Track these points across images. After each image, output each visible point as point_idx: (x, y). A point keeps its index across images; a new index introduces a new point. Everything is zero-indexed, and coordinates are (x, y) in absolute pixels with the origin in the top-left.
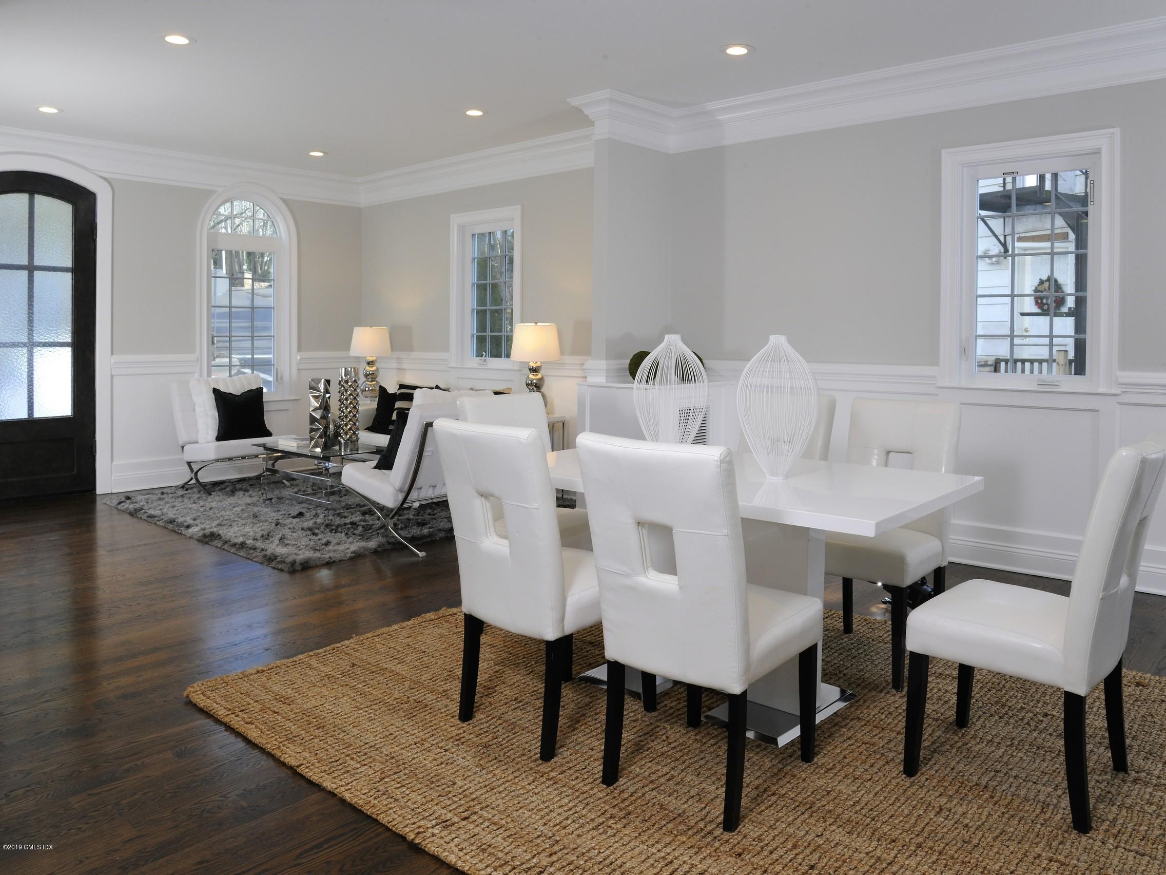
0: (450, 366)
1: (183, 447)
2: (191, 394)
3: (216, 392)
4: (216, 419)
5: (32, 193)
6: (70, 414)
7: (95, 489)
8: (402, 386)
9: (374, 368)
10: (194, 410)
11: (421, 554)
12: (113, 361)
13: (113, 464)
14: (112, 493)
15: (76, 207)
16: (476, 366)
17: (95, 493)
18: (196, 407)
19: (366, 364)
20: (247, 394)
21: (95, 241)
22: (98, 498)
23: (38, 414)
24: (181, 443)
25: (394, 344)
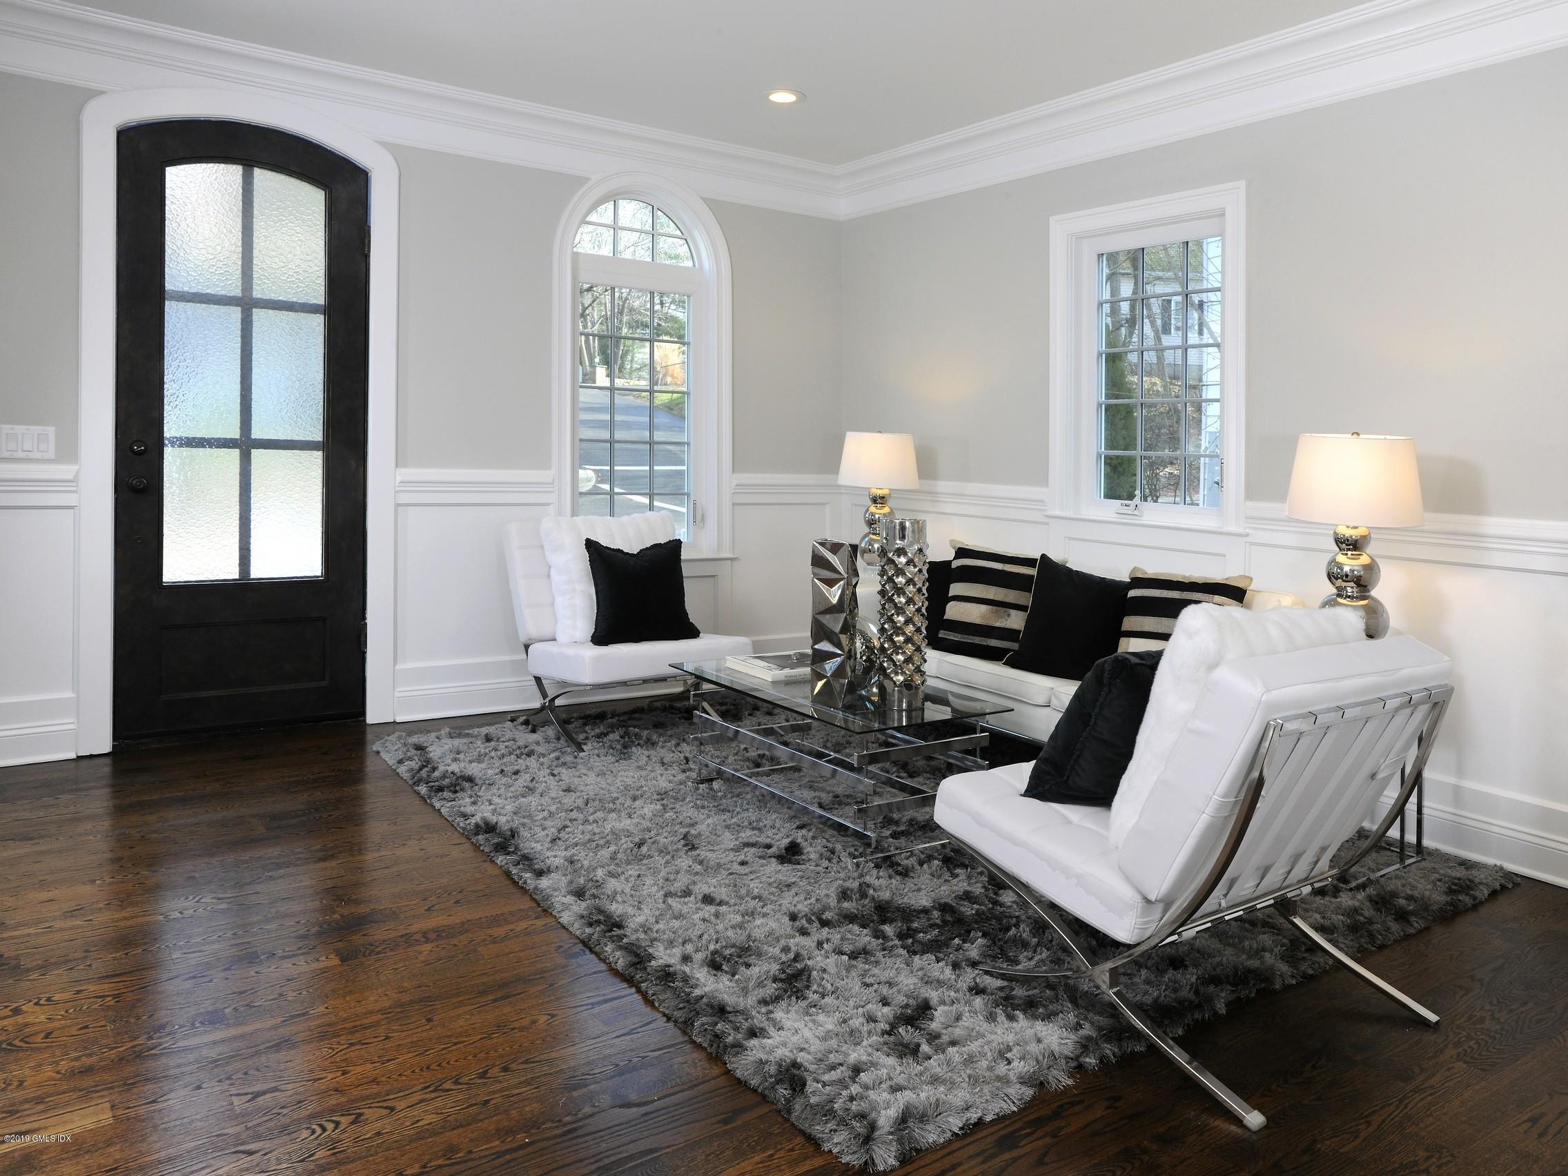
0: (1050, 513)
1: (527, 647)
2: (542, 547)
3: (591, 545)
4: (592, 599)
5: (249, 163)
6: (319, 574)
7: (363, 713)
8: (962, 552)
9: (886, 510)
10: (549, 576)
11: (1255, 1119)
12: (399, 479)
13: (397, 667)
14: (394, 722)
15: (331, 193)
16: (1112, 516)
17: (365, 721)
18: (553, 573)
19: (870, 503)
20: (649, 552)
21: (366, 257)
22: (369, 730)
23: (258, 571)
24: (523, 639)
25: (926, 465)
